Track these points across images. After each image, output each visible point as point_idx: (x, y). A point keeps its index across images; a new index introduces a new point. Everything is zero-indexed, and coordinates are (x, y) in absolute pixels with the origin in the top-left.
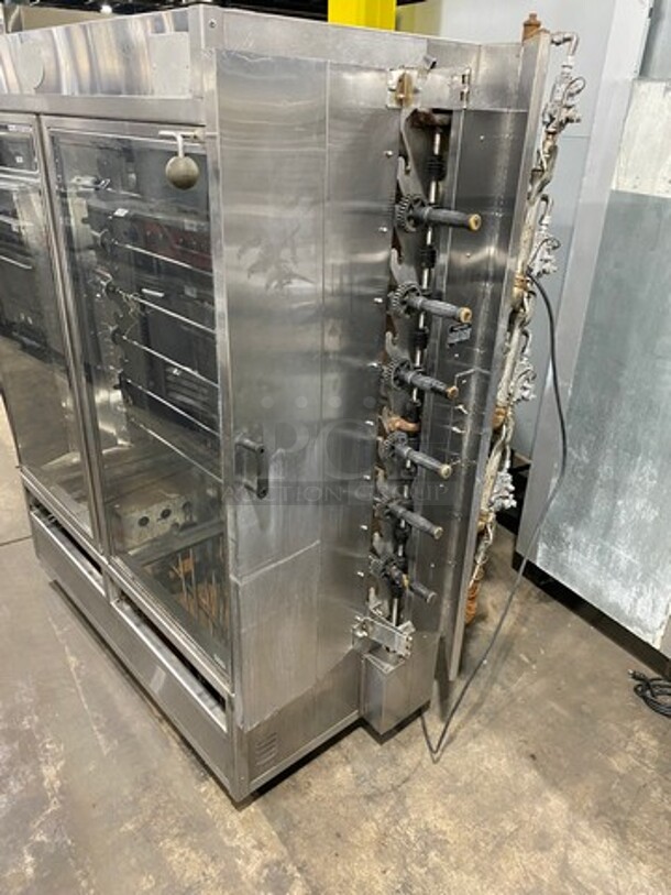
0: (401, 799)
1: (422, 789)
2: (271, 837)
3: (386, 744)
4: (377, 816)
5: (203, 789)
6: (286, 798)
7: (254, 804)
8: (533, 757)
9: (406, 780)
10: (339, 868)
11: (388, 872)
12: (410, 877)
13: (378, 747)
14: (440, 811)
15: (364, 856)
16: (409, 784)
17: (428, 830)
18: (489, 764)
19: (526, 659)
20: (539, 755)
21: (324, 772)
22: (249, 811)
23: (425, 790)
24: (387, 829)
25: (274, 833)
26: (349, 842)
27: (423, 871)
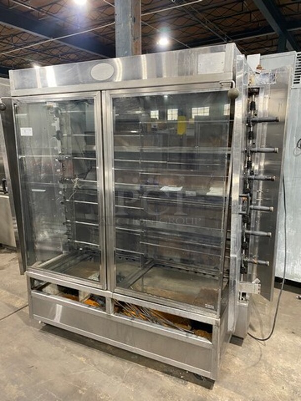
0: (266, 362)
1: (269, 356)
2: (233, 394)
3: (243, 345)
4: (263, 370)
5: (189, 388)
6: (225, 378)
7: (214, 385)
8: (293, 333)
9: (261, 355)
10: (267, 394)
11: (285, 388)
12: (293, 386)
13: (240, 348)
14: (281, 360)
15: (271, 386)
16: (263, 356)
17: (284, 369)
18: (282, 340)
19: (262, 303)
20: (294, 331)
21: (230, 363)
22: (215, 388)
23: (271, 356)
24: (271, 374)
25: (232, 392)
26: (261, 383)
27: (295, 382)
